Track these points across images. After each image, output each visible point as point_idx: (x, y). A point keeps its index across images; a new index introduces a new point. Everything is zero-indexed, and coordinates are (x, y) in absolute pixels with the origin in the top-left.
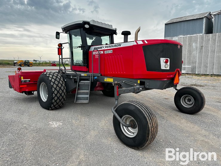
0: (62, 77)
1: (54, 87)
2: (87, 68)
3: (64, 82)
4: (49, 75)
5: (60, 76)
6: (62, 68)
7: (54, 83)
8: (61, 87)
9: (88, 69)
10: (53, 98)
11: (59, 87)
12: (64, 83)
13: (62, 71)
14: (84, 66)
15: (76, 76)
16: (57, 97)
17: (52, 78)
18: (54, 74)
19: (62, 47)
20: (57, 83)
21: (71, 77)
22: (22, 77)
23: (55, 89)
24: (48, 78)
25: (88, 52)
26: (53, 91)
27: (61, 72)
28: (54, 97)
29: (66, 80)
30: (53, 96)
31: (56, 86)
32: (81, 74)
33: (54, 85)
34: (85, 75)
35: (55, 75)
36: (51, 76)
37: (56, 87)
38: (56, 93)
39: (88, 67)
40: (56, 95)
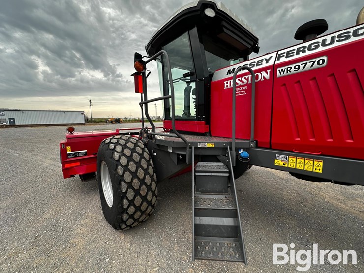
0: (146, 149)
1: (125, 182)
2: (206, 124)
3: (151, 162)
4: (115, 147)
5: (143, 146)
6: (147, 125)
7: (126, 168)
8: (145, 176)
9: (208, 126)
10: (125, 211)
11: (139, 178)
12: (151, 165)
13: (147, 134)
14: (198, 119)
15: (184, 149)
16: (135, 206)
17: (122, 153)
18: (126, 143)
19: (147, 73)
20: (132, 167)
21: (170, 150)
22: (69, 148)
23: (130, 185)
24: (113, 154)
25: (210, 85)
26: (124, 191)
27: (145, 135)
28: (125, 207)
29: (155, 154)
30: (123, 206)
31: (131, 176)
32: (197, 143)
33: (127, 173)
34: (209, 145)
35: (129, 144)
36: (119, 148)
37: (132, 180)
38: (130, 198)
39: (208, 121)
40: (131, 202)
